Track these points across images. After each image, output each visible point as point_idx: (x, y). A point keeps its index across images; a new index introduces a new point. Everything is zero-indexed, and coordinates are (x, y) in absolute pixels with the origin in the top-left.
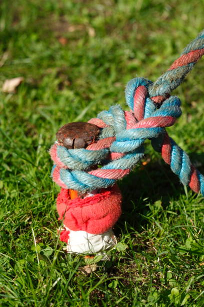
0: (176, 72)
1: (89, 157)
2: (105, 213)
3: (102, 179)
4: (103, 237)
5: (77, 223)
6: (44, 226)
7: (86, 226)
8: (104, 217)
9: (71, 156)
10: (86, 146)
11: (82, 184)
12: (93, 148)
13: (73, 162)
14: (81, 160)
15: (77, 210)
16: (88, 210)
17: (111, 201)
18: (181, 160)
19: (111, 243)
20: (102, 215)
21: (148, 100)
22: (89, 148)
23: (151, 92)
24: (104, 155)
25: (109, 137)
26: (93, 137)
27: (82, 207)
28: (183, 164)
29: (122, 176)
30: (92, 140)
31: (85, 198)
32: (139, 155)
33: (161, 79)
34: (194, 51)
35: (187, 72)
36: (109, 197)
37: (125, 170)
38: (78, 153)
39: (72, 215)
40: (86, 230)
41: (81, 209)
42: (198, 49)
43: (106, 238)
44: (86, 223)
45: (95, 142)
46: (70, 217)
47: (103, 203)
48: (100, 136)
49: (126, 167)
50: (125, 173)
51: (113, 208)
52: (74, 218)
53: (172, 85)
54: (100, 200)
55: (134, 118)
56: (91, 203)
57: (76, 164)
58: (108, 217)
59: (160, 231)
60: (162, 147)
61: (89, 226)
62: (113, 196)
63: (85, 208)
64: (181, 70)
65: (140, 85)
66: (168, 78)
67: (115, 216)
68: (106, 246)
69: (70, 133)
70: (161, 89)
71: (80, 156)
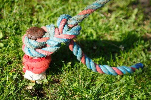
0: (80, 16)
1: (36, 44)
2: (40, 67)
3: (41, 54)
4: (39, 75)
5: (28, 68)
6: (19, 63)
7: (32, 70)
8: (39, 68)
9: (29, 42)
10: (36, 39)
11: (32, 54)
12: (39, 41)
13: (29, 45)
14: (32, 45)
15: (29, 63)
16: (34, 64)
17: (45, 62)
18: (78, 52)
19: (43, 78)
20: (39, 67)
21: (66, 26)
22: (37, 40)
23: (68, 22)
24: (43, 45)
25: (47, 38)
26: (40, 36)
27: (31, 62)
28: (78, 53)
29: (49, 54)
30: (39, 37)
31: (34, 59)
32: (58, 47)
33: (74, 18)
34: (90, 10)
35: (85, 18)
36: (44, 60)
37: (51, 52)
38: (32, 41)
39: (27, 64)
40: (32, 71)
41: (31, 63)
42: (91, 9)
43: (41, 75)
44: (33, 69)
45: (40, 39)
46: (26, 65)
47: (41, 62)
48: (43, 36)
49: (51, 51)
50: (51, 53)
51: (45, 65)
52: (28, 66)
53: (77, 22)
54: (40, 61)
55: (58, 32)
56: (35, 61)
57: (30, 46)
58: (42, 69)
59: (65, 77)
60: (69, 45)
61: (33, 70)
62: (46, 60)
63: (32, 63)
64: (83, 16)
65: (64, 19)
66: (76, 18)
67: (45, 68)
68: (40, 79)
69: (31, 32)
70: (73, 22)
71: (32, 44)
